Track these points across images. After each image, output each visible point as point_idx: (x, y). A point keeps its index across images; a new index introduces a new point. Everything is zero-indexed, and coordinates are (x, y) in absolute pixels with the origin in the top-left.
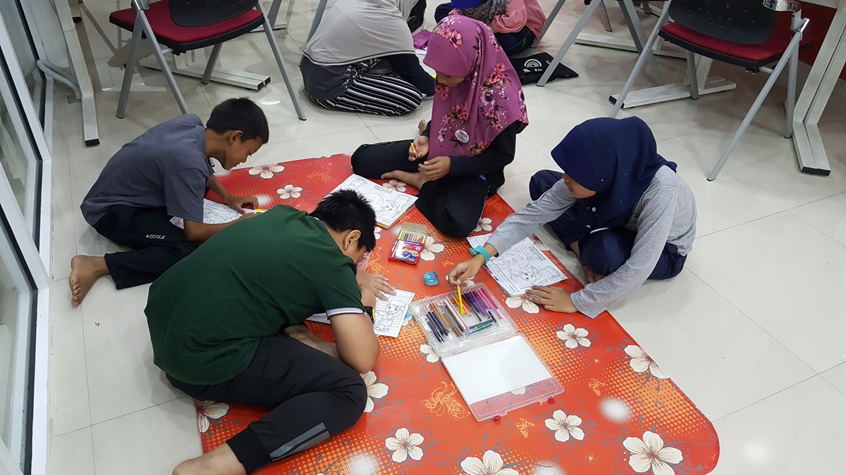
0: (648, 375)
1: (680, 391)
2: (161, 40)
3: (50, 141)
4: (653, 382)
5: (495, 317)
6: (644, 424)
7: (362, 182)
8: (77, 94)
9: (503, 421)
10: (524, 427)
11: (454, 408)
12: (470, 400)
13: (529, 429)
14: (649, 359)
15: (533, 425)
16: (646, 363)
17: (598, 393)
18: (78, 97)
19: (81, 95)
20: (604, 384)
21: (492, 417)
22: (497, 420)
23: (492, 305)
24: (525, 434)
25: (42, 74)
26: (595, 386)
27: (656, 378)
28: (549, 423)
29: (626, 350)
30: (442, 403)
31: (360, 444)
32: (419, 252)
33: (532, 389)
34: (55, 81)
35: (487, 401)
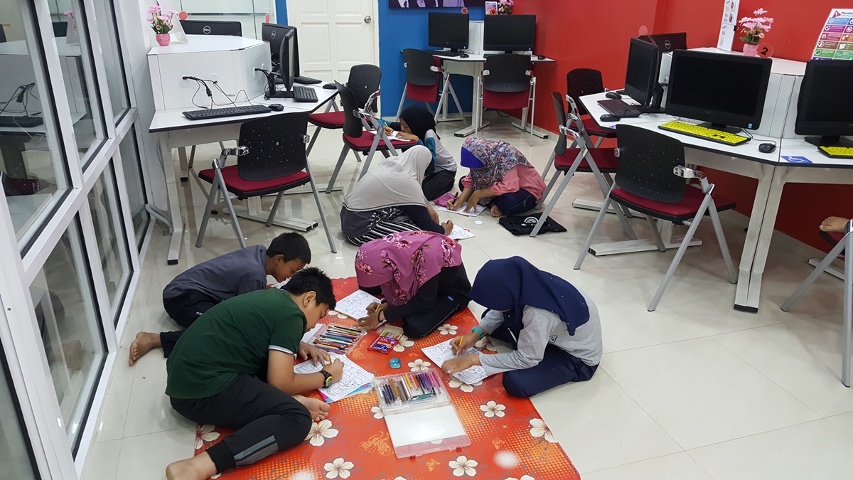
0: (542, 439)
1: (563, 452)
2: (230, 189)
3: (142, 259)
4: (544, 444)
5: (436, 392)
6: (525, 471)
7: (364, 295)
8: (171, 229)
9: (417, 460)
10: (431, 465)
11: (383, 448)
12: (396, 445)
13: (435, 466)
14: (547, 429)
15: (439, 464)
16: (543, 431)
17: (497, 447)
18: (171, 232)
19: (173, 230)
20: (504, 442)
21: (409, 456)
22: (413, 458)
23: (436, 384)
24: (431, 469)
25: (148, 214)
26: (496, 443)
27: (548, 442)
28: (452, 464)
29: (531, 421)
30: (375, 445)
31: (305, 465)
32: (392, 345)
33: (446, 441)
34: (157, 221)
35: (409, 446)
